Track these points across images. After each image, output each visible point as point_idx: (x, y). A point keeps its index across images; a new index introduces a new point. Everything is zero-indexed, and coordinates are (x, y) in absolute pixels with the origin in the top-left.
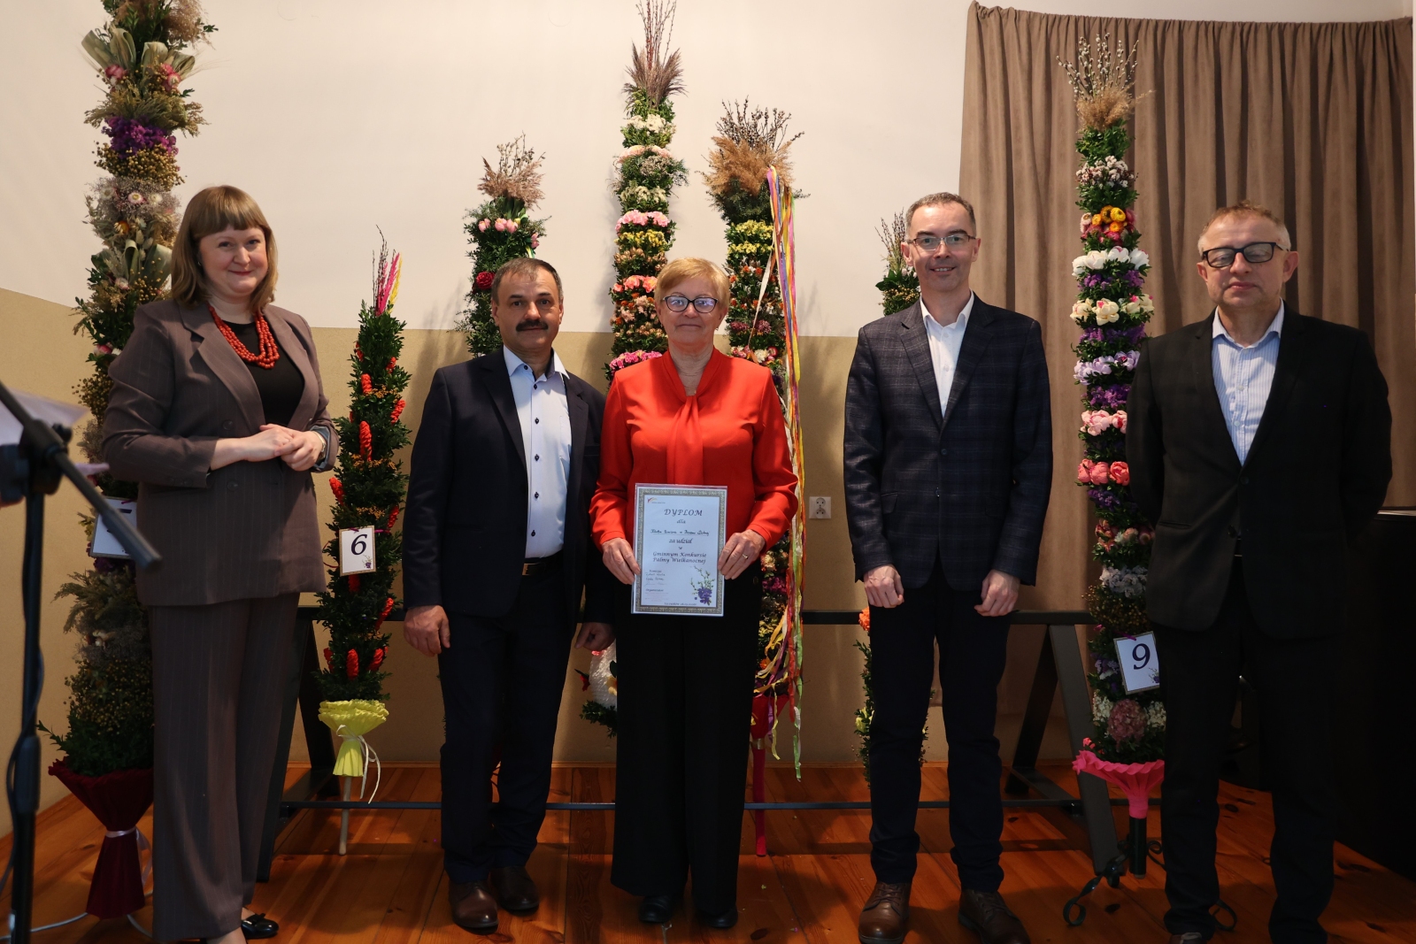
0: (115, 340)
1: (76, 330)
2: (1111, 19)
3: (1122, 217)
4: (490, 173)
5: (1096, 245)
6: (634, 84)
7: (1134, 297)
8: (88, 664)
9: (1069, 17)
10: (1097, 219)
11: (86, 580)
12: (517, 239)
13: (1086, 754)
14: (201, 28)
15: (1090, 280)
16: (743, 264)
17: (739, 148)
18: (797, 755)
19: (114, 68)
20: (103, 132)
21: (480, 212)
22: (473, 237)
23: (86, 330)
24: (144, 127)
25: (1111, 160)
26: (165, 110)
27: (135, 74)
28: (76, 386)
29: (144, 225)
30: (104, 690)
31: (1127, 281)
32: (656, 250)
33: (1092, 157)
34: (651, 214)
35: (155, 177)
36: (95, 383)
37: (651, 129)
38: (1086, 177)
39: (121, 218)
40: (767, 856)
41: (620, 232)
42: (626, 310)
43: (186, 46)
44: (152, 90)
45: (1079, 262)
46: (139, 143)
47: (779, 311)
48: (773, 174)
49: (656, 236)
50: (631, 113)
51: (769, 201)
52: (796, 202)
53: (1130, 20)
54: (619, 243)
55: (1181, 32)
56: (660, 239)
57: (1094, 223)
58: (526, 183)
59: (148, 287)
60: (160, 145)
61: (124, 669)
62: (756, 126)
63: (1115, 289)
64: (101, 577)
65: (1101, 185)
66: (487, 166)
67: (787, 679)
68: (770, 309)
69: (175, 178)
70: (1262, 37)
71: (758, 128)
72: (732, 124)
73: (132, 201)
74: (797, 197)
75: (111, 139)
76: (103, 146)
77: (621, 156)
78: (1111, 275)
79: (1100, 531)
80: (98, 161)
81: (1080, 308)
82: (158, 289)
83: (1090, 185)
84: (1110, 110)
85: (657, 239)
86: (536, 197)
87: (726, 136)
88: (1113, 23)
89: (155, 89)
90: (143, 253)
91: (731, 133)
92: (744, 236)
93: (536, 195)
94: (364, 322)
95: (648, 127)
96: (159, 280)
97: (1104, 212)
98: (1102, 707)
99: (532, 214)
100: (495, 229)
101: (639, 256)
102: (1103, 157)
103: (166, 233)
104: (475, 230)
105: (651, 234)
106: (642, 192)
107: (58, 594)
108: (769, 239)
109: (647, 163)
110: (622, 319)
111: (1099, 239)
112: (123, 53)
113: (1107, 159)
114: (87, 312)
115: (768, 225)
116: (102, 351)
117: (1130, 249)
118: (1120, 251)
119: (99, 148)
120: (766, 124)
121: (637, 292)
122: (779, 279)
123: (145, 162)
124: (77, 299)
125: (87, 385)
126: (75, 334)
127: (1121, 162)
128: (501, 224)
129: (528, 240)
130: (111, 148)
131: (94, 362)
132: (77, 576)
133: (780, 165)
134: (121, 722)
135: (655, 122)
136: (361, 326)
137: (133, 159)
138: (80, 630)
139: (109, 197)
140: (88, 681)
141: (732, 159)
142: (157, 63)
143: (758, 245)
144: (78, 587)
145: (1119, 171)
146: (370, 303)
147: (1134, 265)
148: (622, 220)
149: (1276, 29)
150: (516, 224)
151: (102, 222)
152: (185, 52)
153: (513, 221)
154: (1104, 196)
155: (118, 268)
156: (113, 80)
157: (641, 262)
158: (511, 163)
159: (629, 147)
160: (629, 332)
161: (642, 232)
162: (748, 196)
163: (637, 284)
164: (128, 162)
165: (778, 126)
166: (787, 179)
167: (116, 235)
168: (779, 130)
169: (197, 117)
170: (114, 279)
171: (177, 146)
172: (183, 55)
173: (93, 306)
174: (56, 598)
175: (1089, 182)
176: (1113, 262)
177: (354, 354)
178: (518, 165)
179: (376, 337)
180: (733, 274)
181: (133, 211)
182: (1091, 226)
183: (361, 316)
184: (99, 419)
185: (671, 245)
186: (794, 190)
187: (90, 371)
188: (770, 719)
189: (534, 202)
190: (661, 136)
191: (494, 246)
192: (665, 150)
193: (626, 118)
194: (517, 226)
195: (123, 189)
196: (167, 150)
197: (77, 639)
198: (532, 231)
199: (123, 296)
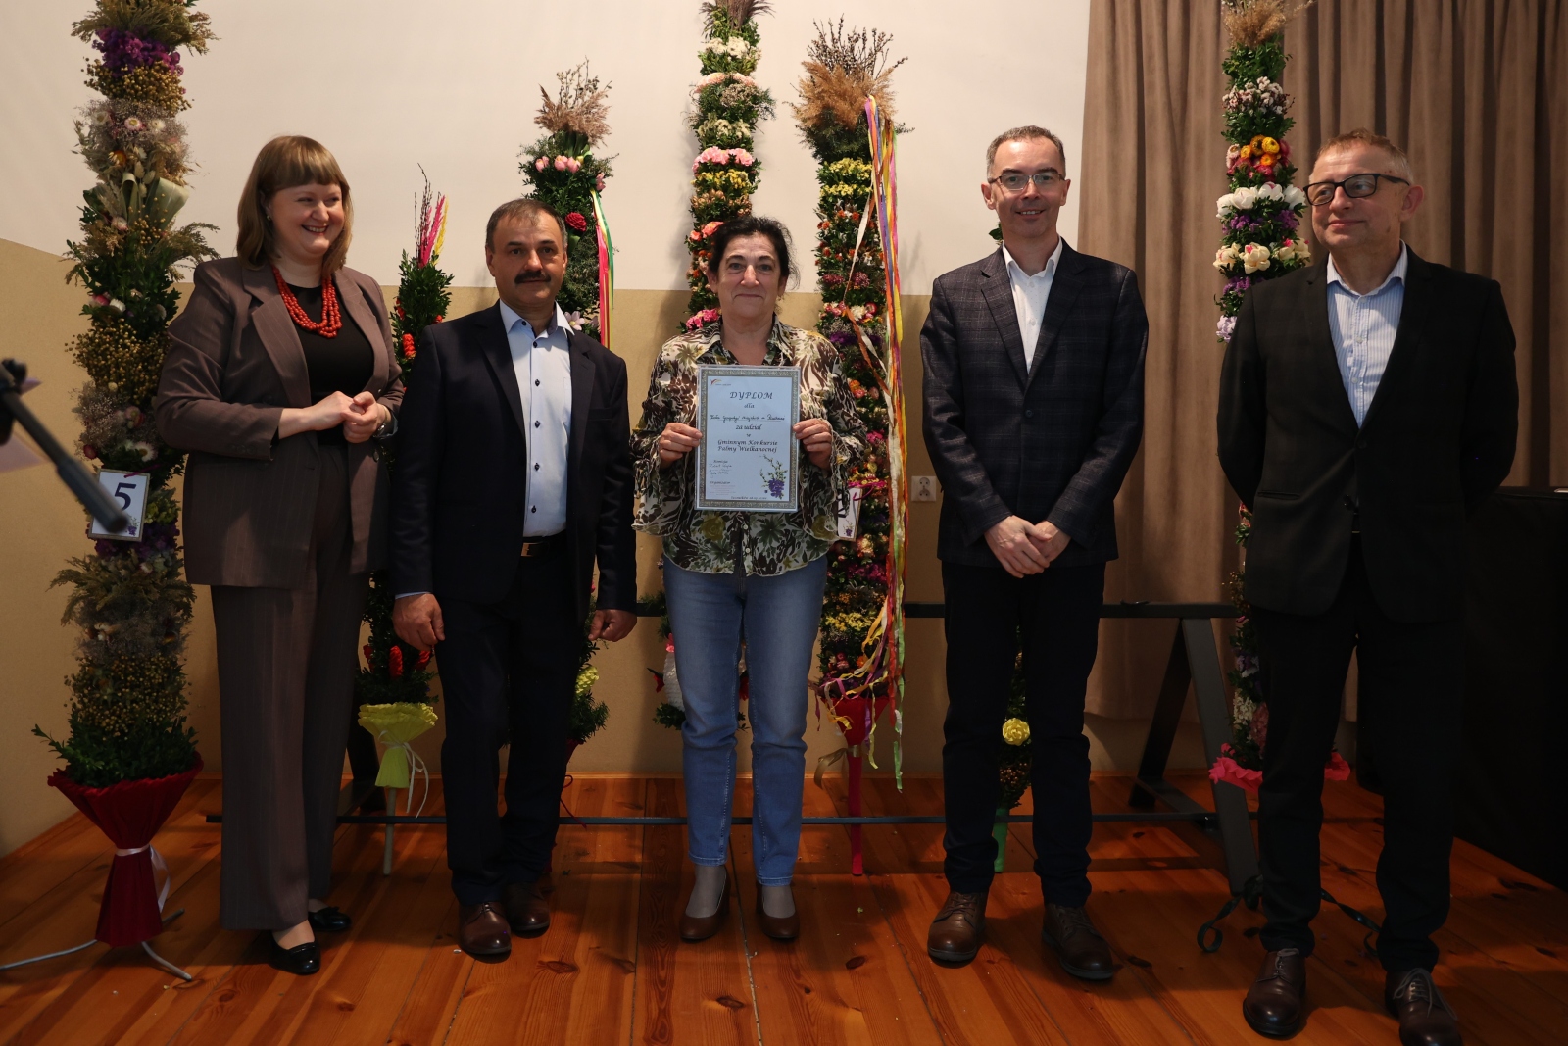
0: (114, 289)
1: (68, 279)
3: (1275, 148)
4: (548, 104)
5: (1245, 182)
6: (714, 3)
7: (1288, 241)
8: (90, 661)
10: (1246, 150)
11: (87, 567)
12: (580, 180)
13: (1224, 762)
15: (1237, 222)
16: (838, 209)
17: (832, 75)
18: (898, 763)
20: (94, 47)
21: (537, 149)
22: (529, 178)
23: (80, 278)
24: (141, 40)
25: (1264, 81)
26: (165, 20)
28: (69, 343)
29: (143, 155)
30: (109, 691)
31: (1280, 223)
32: (738, 192)
33: (1242, 79)
34: (733, 152)
35: (157, 100)
36: (92, 340)
37: (733, 53)
38: (1234, 102)
39: (117, 148)
40: (864, 875)
41: (698, 172)
45: (1225, 200)
46: (136, 60)
47: (879, 262)
48: (872, 104)
49: (739, 176)
50: (710, 36)
51: (867, 136)
52: (898, 138)
54: (697, 185)
56: (743, 180)
57: (1242, 156)
58: (590, 116)
59: (150, 228)
60: (162, 62)
61: (132, 666)
62: (852, 49)
63: (1266, 231)
64: (103, 562)
65: (1251, 112)
66: (545, 95)
67: (887, 678)
68: (868, 259)
69: (180, 102)
71: (855, 52)
72: (825, 47)
73: (130, 127)
74: (899, 131)
75: (103, 54)
76: (94, 63)
77: (699, 84)
78: (1261, 215)
79: (1245, 510)
80: (88, 81)
81: (1224, 255)
82: (162, 231)
83: (1239, 111)
84: (1264, 23)
85: (739, 180)
86: (601, 132)
87: (819, 61)
90: (143, 188)
91: (824, 58)
92: (838, 176)
93: (601, 130)
94: (404, 274)
95: (729, 51)
96: (163, 220)
97: (1254, 143)
98: (1243, 708)
99: (597, 152)
100: (555, 168)
101: (719, 199)
102: (1254, 78)
103: (171, 166)
104: (531, 170)
105: (733, 174)
106: (722, 126)
107: (55, 582)
108: (867, 179)
109: (728, 92)
110: (700, 271)
111: (1248, 174)
113: (1258, 81)
114: (80, 257)
115: (866, 163)
116: (100, 302)
117: (1284, 186)
118: (1272, 187)
119: (89, 65)
120: (864, 48)
122: (879, 225)
123: (144, 82)
124: (68, 242)
125: (82, 342)
126: (68, 283)
127: (1275, 85)
128: (561, 161)
129: (593, 181)
130: (104, 65)
131: (90, 316)
132: (76, 561)
133: (881, 95)
135: (737, 46)
136: (402, 280)
137: (129, 78)
138: (81, 622)
139: (103, 123)
140: (91, 680)
141: (825, 87)
143: (855, 187)
144: (78, 573)
145: (1272, 94)
146: (412, 253)
147: (1288, 205)
148: (700, 158)
151: (94, 151)
153: (575, 159)
154: (1254, 124)
155: (114, 206)
157: (721, 206)
158: (573, 92)
159: (708, 74)
161: (722, 172)
162: (844, 130)
164: (124, 81)
165: (878, 49)
166: (888, 110)
167: (111, 167)
168: (879, 54)
169: (204, 30)
170: (110, 218)
171: (181, 63)
173: (86, 249)
174: (52, 586)
175: (1237, 109)
176: (1264, 201)
177: (393, 311)
178: (581, 96)
179: (419, 292)
180: (826, 219)
181: (131, 139)
182: (1240, 160)
183: (401, 267)
184: (97, 381)
185: (756, 188)
186: (895, 125)
187: (85, 325)
188: (868, 723)
189: (599, 138)
190: (745, 62)
191: (554, 188)
192: (749, 78)
193: (704, 41)
194: (579, 164)
195: (120, 111)
196: (169, 68)
197: (76, 632)
198: (597, 171)
199: (121, 237)
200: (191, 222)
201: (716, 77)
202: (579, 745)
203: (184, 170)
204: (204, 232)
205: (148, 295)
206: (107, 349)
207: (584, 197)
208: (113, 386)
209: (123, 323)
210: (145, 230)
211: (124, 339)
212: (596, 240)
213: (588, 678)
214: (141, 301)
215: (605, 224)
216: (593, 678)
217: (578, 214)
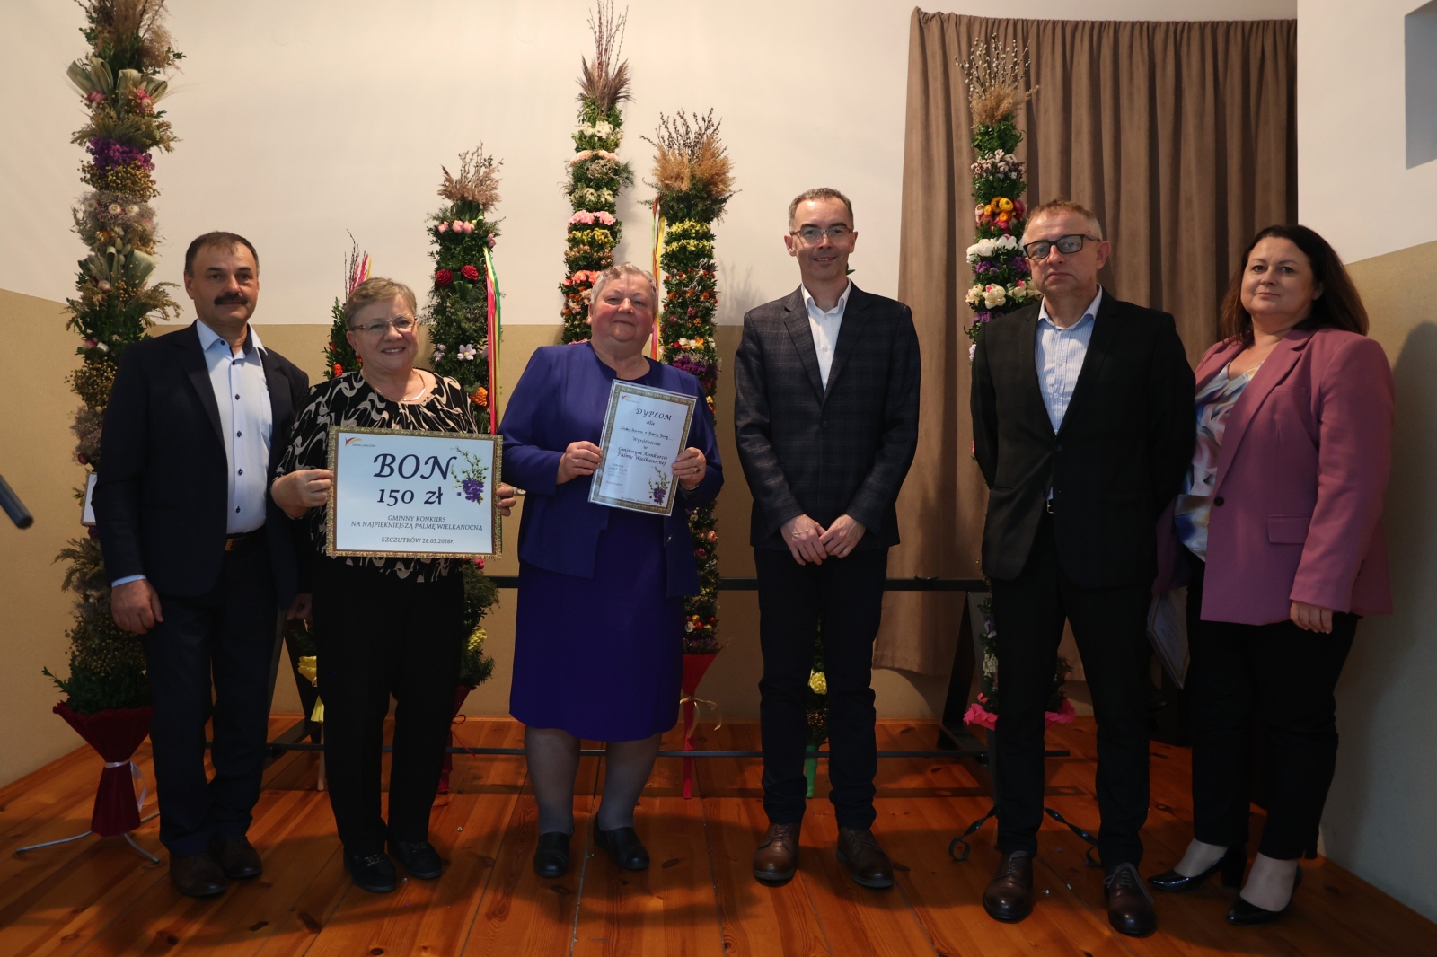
0: (100, 335)
1: (67, 327)
2: (1049, 21)
4: (449, 179)
6: (585, 93)
7: (1022, 281)
8: (84, 619)
9: (1008, 20)
11: (81, 545)
12: (474, 239)
14: (171, 55)
19: (94, 94)
20: (87, 151)
21: (441, 215)
22: (434, 239)
23: (76, 327)
24: (121, 146)
25: (1000, 153)
26: (139, 130)
27: (113, 99)
28: (68, 376)
29: (122, 233)
30: (97, 641)
34: (597, 214)
35: (132, 191)
36: (84, 373)
37: (599, 135)
39: (102, 228)
41: (570, 230)
42: (573, 302)
43: (159, 72)
44: (128, 113)
46: (117, 161)
49: (602, 234)
50: (582, 121)
53: (1067, 21)
54: (569, 240)
55: (1116, 32)
56: (607, 237)
58: (484, 188)
59: (127, 288)
60: (137, 161)
63: (1003, 274)
64: (93, 544)
66: (446, 173)
69: (151, 191)
70: (1195, 35)
73: (112, 212)
75: (93, 157)
76: (85, 164)
77: (572, 160)
78: (999, 261)
80: (83, 177)
82: (137, 289)
84: (999, 106)
85: (603, 237)
86: (493, 201)
88: (1050, 25)
89: (130, 112)
90: (122, 257)
93: (493, 199)
95: (596, 133)
96: (137, 282)
99: (488, 217)
100: (452, 230)
101: (585, 252)
102: (993, 150)
103: (143, 240)
104: (436, 232)
105: (598, 232)
106: (590, 194)
107: (58, 558)
109: (593, 166)
110: (570, 311)
112: (102, 80)
113: (995, 153)
114: (77, 310)
116: (90, 346)
118: (1008, 239)
119: (82, 166)
121: (584, 285)
123: (123, 177)
124: (68, 300)
125: (77, 375)
126: (67, 330)
127: (1010, 155)
128: (457, 225)
129: (485, 240)
130: (95, 165)
131: (84, 356)
132: (74, 542)
134: (112, 669)
135: (603, 129)
136: (335, 321)
137: (112, 175)
138: (77, 588)
139: (92, 209)
140: (84, 633)
142: (132, 88)
144: (75, 551)
145: (1007, 163)
148: (573, 219)
149: (1209, 27)
150: (472, 226)
151: (86, 230)
152: (159, 77)
153: (470, 222)
155: (101, 272)
156: (94, 105)
157: (588, 258)
158: (472, 171)
159: (579, 152)
160: (576, 323)
161: (589, 230)
163: (583, 278)
164: (108, 177)
167: (98, 242)
169: (168, 134)
170: (97, 282)
171: (153, 161)
172: (157, 80)
173: (80, 305)
174: (56, 561)
176: (1001, 249)
177: (327, 347)
178: (478, 171)
181: (113, 221)
182: (984, 216)
183: (334, 312)
184: (88, 405)
185: (618, 243)
187: (80, 363)
189: (492, 205)
190: (609, 142)
191: (452, 247)
192: (612, 155)
193: (577, 124)
194: (473, 227)
195: (104, 201)
196: (142, 166)
197: (73, 597)
198: (487, 232)
199: (104, 295)
200: (159, 282)
201: (586, 154)
202: (471, 692)
203: (154, 243)
204: (168, 289)
205: (126, 339)
206: (95, 381)
207: (478, 252)
208: (99, 409)
209: (107, 361)
210: (124, 289)
211: (108, 373)
212: (486, 287)
213: (478, 637)
214: (120, 344)
215: (494, 274)
216: (482, 637)
217: (472, 267)
